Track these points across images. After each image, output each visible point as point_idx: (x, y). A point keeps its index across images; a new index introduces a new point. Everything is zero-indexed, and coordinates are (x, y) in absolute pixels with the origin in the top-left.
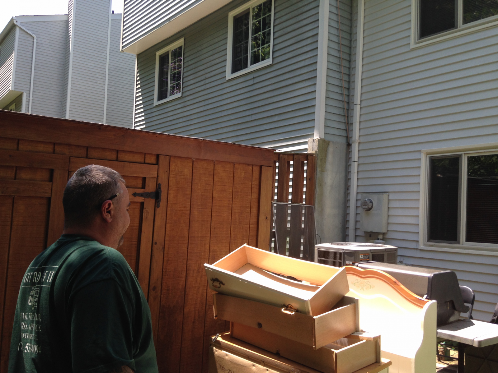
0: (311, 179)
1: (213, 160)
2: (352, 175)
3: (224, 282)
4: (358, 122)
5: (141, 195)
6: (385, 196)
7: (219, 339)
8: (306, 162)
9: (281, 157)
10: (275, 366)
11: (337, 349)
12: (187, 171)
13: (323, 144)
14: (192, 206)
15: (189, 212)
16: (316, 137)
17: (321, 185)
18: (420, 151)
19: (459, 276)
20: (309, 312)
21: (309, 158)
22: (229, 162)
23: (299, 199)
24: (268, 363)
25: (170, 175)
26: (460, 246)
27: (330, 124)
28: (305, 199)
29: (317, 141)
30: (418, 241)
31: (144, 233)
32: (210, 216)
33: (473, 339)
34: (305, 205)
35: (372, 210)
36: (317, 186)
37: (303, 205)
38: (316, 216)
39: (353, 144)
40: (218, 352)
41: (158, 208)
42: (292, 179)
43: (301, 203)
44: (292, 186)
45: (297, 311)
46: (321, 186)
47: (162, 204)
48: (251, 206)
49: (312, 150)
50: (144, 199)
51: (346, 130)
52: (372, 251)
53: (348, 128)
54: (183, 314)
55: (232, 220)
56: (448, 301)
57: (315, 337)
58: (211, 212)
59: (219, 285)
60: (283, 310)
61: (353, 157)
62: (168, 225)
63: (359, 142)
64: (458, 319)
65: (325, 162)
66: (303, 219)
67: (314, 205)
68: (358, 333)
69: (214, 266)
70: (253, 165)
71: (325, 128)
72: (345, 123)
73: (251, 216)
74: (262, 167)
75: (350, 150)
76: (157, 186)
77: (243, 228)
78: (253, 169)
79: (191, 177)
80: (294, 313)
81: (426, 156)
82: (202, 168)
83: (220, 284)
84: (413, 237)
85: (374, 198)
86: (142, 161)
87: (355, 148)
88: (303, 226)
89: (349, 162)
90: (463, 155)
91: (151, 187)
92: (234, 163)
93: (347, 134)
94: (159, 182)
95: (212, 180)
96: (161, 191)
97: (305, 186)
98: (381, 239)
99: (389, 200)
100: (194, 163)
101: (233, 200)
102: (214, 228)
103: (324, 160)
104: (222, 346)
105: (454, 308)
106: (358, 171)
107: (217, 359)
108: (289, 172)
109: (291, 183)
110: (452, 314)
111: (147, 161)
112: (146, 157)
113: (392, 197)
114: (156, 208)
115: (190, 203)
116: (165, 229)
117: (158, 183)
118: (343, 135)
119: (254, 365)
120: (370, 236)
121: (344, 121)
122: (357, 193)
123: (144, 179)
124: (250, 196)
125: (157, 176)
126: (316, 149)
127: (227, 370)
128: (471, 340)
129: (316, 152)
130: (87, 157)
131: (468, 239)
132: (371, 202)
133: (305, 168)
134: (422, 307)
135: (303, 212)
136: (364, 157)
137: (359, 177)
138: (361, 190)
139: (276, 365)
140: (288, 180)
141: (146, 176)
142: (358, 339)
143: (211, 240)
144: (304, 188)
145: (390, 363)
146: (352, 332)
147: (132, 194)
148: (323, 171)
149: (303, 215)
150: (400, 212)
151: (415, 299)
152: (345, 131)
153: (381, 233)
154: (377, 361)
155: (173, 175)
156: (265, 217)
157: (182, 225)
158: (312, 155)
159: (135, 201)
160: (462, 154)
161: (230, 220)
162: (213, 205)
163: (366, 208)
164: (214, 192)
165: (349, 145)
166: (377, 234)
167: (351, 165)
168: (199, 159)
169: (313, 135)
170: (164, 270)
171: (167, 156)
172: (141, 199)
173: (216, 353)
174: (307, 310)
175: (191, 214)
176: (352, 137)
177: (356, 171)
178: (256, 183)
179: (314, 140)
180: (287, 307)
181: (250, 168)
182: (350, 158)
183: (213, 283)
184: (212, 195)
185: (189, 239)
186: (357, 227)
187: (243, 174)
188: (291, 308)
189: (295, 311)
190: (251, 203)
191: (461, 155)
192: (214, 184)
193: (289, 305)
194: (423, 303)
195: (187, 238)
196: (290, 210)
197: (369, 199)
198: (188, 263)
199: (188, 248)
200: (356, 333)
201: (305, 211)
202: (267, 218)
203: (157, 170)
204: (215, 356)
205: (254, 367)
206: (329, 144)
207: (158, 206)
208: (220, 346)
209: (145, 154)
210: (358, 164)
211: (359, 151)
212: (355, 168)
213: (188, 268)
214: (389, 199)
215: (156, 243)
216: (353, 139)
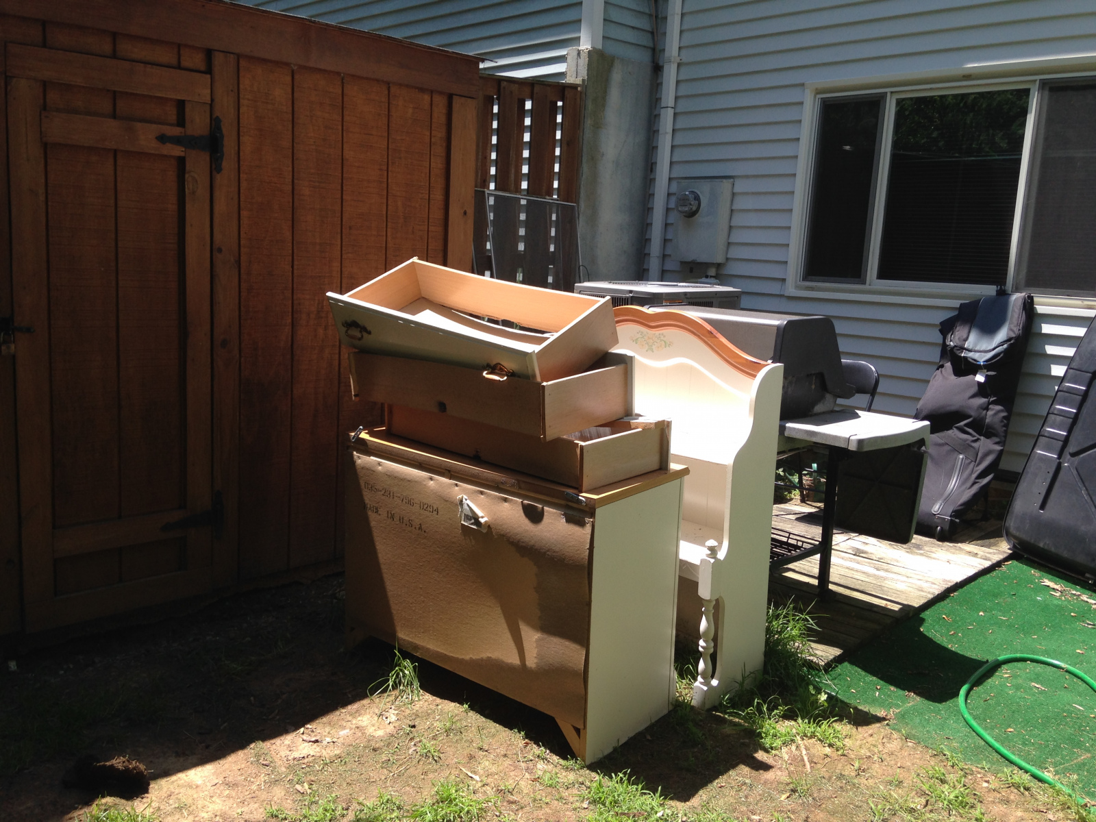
0: (571, 143)
1: (338, 73)
2: (661, 138)
3: (369, 328)
4: (678, 14)
5: (177, 141)
6: (726, 184)
7: (364, 435)
8: (560, 104)
9: (504, 88)
10: (470, 476)
11: (584, 441)
12: (280, 94)
13: (600, 62)
14: (295, 174)
15: (291, 187)
16: (585, 45)
17: (593, 158)
18: (803, 85)
19: (839, 328)
20: (534, 376)
21: (568, 93)
22: (378, 81)
23: (544, 188)
24: (458, 473)
25: (241, 101)
26: (867, 287)
27: (616, 15)
28: (559, 189)
29: (586, 55)
30: (784, 280)
31: (191, 225)
32: (339, 201)
33: (848, 437)
34: (557, 200)
35: (697, 215)
36: (584, 159)
37: (553, 201)
38: (582, 227)
39: (665, 67)
40: (362, 460)
41: (218, 173)
42: (530, 143)
43: (547, 197)
44: (530, 161)
45: (511, 375)
46: (594, 161)
47: (228, 164)
48: (431, 185)
49: (574, 75)
50: (184, 150)
51: (652, 33)
52: (688, 296)
53: (657, 29)
54: (292, 399)
55: (389, 213)
56: (814, 374)
57: (544, 419)
58: (340, 192)
59: (359, 335)
60: (484, 374)
61: (664, 97)
62: (244, 213)
63: (679, 61)
64: (831, 409)
65: (604, 106)
66: (553, 233)
67: (577, 202)
68: (629, 418)
69: (350, 296)
70: (432, 92)
71: (604, 25)
72: (650, 15)
73: (431, 206)
74: (452, 97)
75: (659, 81)
76: (213, 122)
77: (413, 232)
78: (432, 101)
79: (291, 108)
80: (505, 378)
81: (815, 97)
82: (315, 90)
83: (361, 332)
84: (776, 272)
85: (704, 190)
86: (174, 62)
87: (670, 75)
88: (552, 248)
89: (656, 108)
90: (889, 95)
91: (198, 124)
92: (389, 84)
93: (654, 45)
94: (217, 113)
95: (340, 120)
96: (222, 136)
97: (558, 160)
98: (711, 277)
99: (733, 194)
100: (296, 77)
101: (390, 169)
102: (350, 228)
103: (601, 101)
104: (370, 448)
105: (824, 388)
106: (673, 130)
107: (361, 473)
108: (522, 129)
109: (526, 154)
110: (820, 399)
111: (185, 63)
112: (182, 52)
113: (740, 186)
114: (214, 173)
115: (290, 169)
116: (239, 221)
117: (214, 117)
118: (645, 43)
119: (431, 479)
120: (691, 271)
121: (647, 11)
122: (670, 179)
123: (181, 105)
124: (428, 163)
125: (210, 99)
126: (584, 73)
127: (381, 491)
128: (846, 438)
129: (583, 80)
130: (44, 45)
131: (883, 274)
132: (697, 198)
133: (559, 119)
134: (755, 376)
135: (554, 217)
136: (688, 97)
137: (675, 143)
138: (679, 172)
139: (473, 476)
140: (521, 145)
141: (183, 98)
142: (628, 427)
143: (343, 252)
144: (556, 165)
145: (685, 472)
146: (621, 417)
147: (156, 138)
148: (598, 126)
149: (553, 224)
150: (753, 220)
151: (745, 362)
152: (650, 35)
153: (713, 264)
154: (663, 466)
155: (249, 100)
156: (462, 212)
157: (276, 215)
158: (573, 87)
159: (165, 152)
160: (886, 93)
161: (385, 213)
162: (344, 175)
163: (686, 212)
164: (344, 147)
165: (657, 69)
166: (707, 265)
167: (660, 115)
168: (305, 68)
169: (577, 40)
170: (242, 308)
171: (232, 56)
172: (178, 151)
173: (359, 462)
174: (530, 372)
175: (295, 192)
176: (664, 50)
177: (670, 130)
178: (440, 134)
179: (579, 53)
180: (493, 369)
181: (427, 97)
182: (658, 100)
183: (348, 330)
184: (341, 154)
185: (295, 247)
186: (666, 253)
187: (410, 111)
188: (501, 370)
189: (507, 376)
190: (430, 177)
191: (884, 96)
192: (344, 128)
193: (497, 364)
194: (758, 367)
195: (290, 244)
196: (525, 214)
197: (692, 192)
198: (295, 297)
199: (292, 267)
200: (625, 418)
201: (557, 217)
202: (465, 213)
203: (210, 87)
204: (358, 467)
205: (432, 482)
206: (612, 63)
207: (219, 170)
208: (365, 448)
209: (179, 46)
210: (675, 114)
211: (678, 82)
212: (667, 121)
213: (295, 307)
214: (735, 191)
215: (220, 250)
216: (667, 54)
